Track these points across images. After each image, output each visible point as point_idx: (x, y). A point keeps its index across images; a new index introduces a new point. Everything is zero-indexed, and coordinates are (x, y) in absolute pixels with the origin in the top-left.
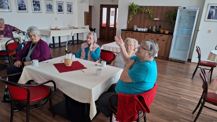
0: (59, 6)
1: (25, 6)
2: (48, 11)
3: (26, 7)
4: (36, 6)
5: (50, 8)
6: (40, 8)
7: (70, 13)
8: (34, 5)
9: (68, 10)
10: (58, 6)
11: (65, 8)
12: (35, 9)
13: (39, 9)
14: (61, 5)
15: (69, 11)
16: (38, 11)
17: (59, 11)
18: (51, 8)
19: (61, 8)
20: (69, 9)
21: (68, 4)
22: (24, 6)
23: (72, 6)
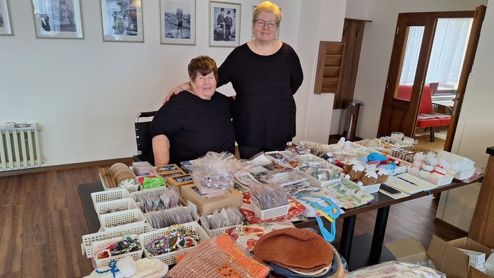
6: (136, 26)
10: (213, 20)
13: (132, 27)
16: (125, 37)
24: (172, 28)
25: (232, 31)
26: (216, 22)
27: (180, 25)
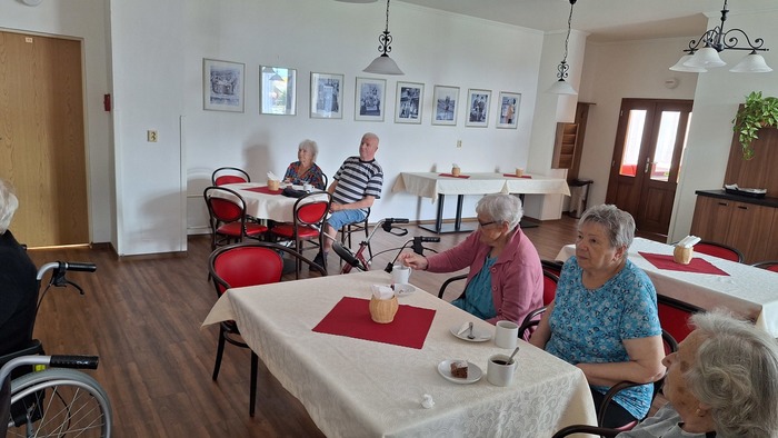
1: (378, 105)
2: (439, 118)
3: (381, 108)
4: (408, 103)
5: (447, 109)
6: (417, 111)
7: (507, 125)
8: (403, 100)
9: (502, 117)
10: (470, 105)
11: (493, 110)
12: (404, 114)
14: (484, 101)
15: (504, 120)
16: (410, 120)
17: (473, 118)
18: (450, 108)
19: (481, 110)
20: (505, 114)
21: (504, 98)
22: (376, 102)
23: (517, 103)
25: (483, 113)
26: (472, 106)
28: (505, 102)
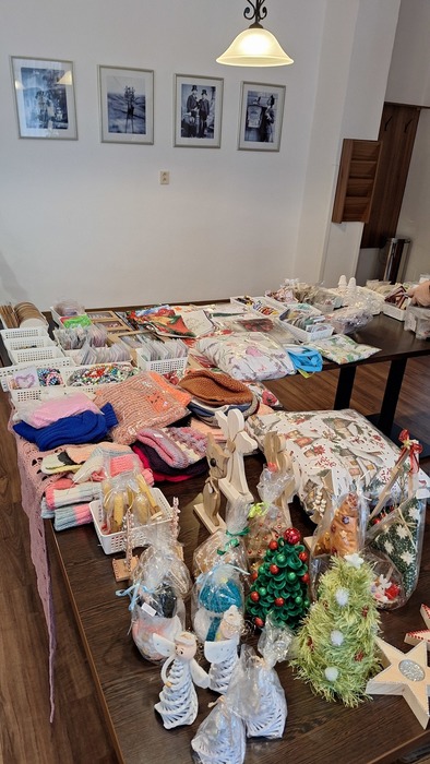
0: (191, 103)
6: (65, 115)
9: (248, 129)
10: (181, 105)
13: (60, 116)
14: (208, 97)
15: (253, 135)
18: (136, 111)
19: (204, 115)
20: (255, 123)
21: (251, 94)
23: (278, 102)
24: (119, 118)
25: (208, 122)
26: (185, 108)
27: (130, 114)
28: (253, 103)
